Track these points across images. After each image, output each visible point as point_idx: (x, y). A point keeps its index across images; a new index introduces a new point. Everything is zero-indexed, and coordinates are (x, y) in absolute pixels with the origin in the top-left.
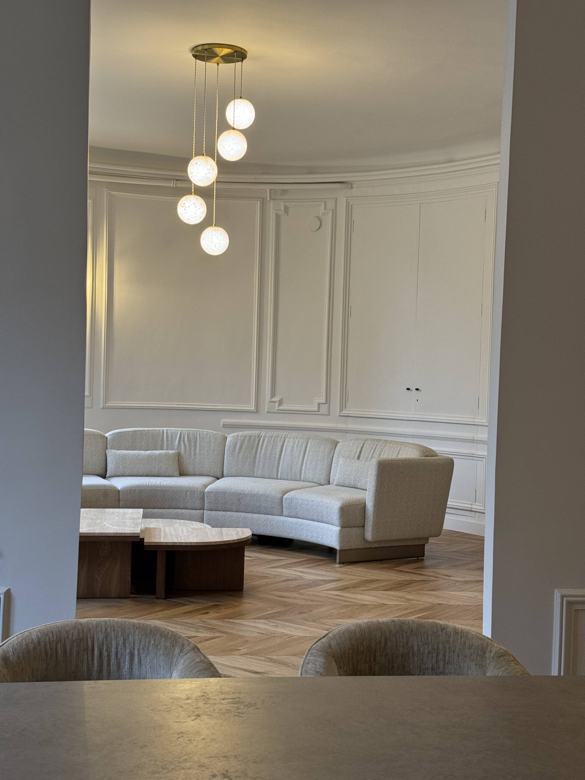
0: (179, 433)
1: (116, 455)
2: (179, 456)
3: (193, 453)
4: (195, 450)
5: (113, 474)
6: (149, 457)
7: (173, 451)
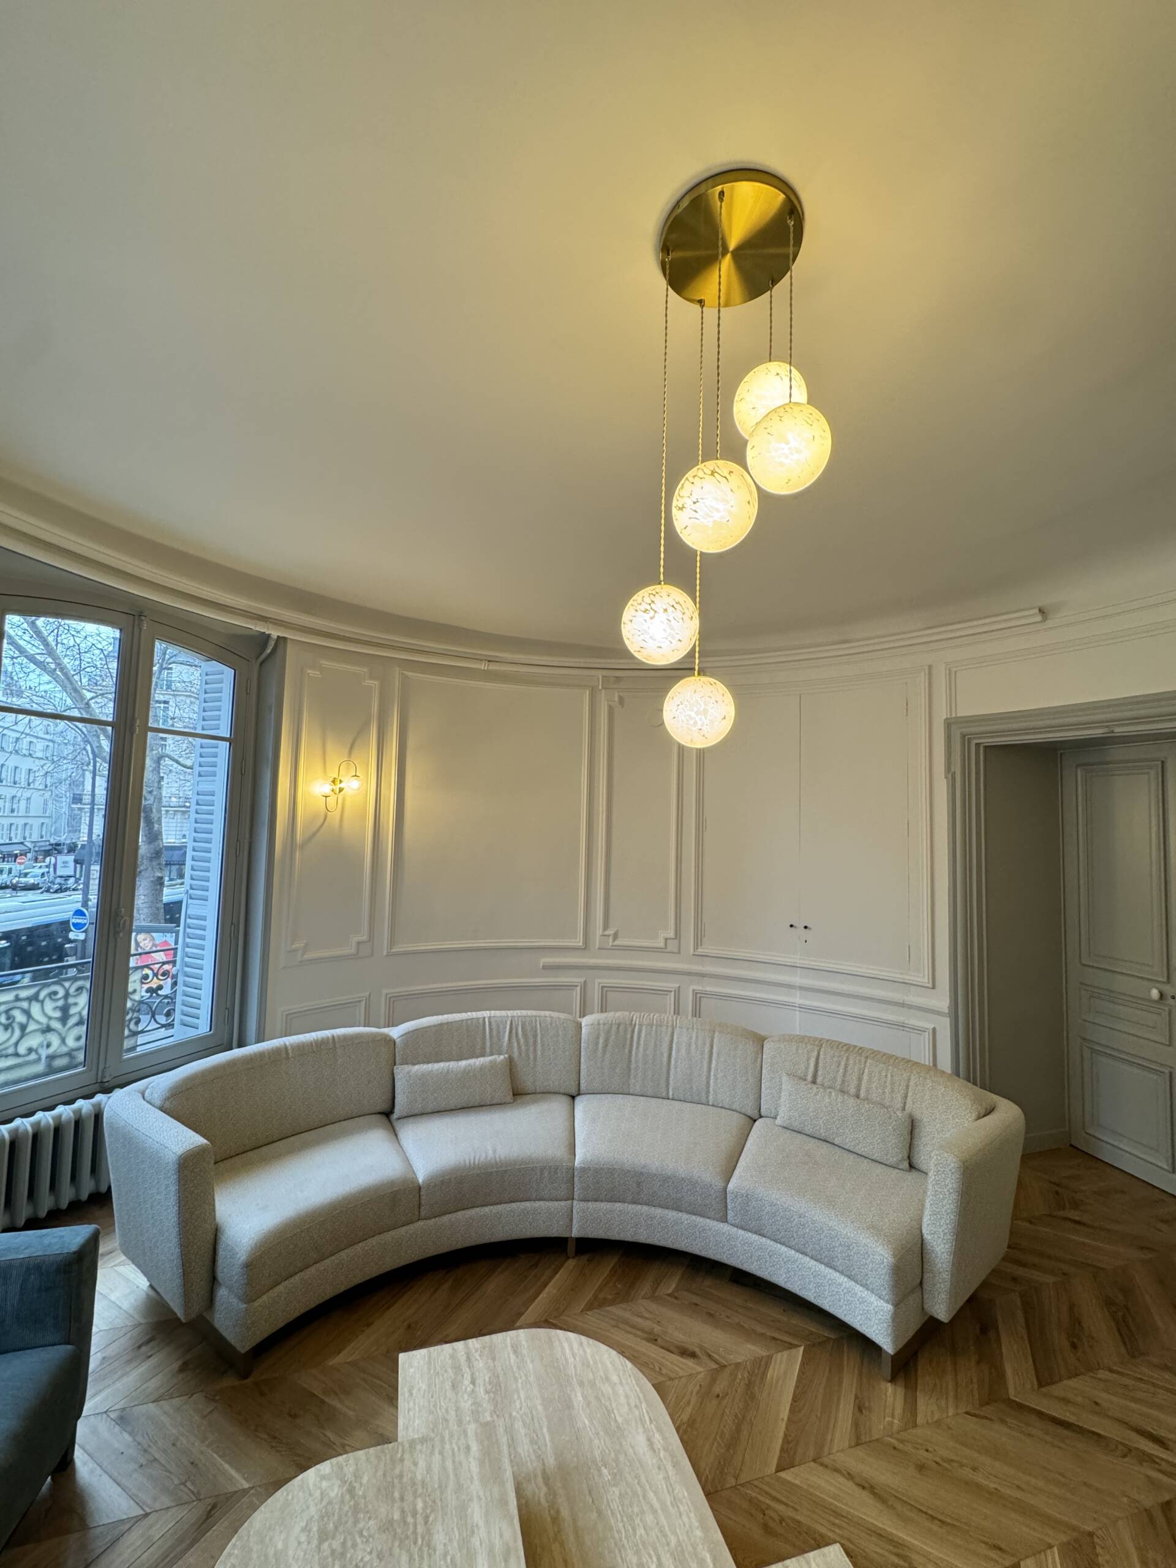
0: (509, 1023)
1: (410, 1076)
2: (510, 1062)
3: (532, 1057)
4: (535, 1050)
5: (405, 1114)
6: (466, 1072)
7: (502, 1057)
